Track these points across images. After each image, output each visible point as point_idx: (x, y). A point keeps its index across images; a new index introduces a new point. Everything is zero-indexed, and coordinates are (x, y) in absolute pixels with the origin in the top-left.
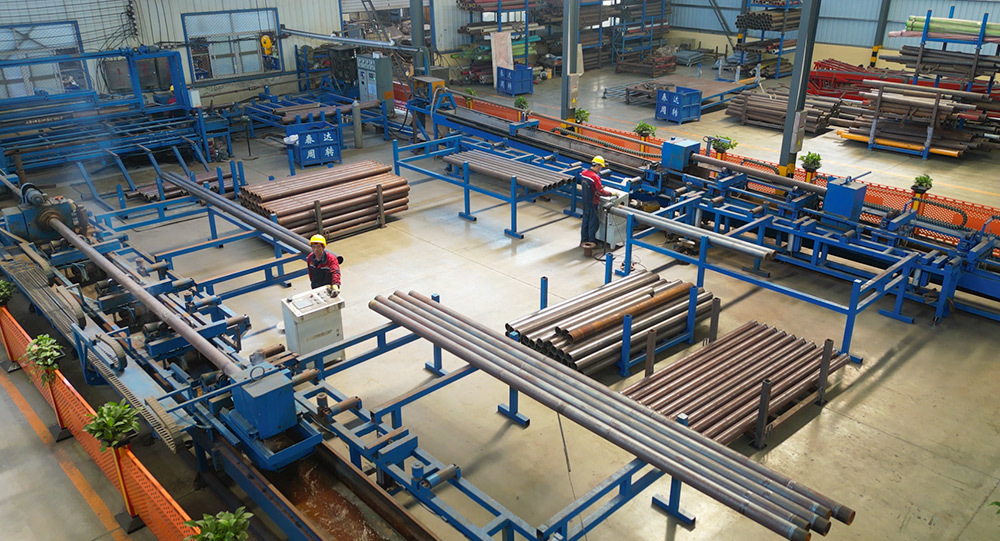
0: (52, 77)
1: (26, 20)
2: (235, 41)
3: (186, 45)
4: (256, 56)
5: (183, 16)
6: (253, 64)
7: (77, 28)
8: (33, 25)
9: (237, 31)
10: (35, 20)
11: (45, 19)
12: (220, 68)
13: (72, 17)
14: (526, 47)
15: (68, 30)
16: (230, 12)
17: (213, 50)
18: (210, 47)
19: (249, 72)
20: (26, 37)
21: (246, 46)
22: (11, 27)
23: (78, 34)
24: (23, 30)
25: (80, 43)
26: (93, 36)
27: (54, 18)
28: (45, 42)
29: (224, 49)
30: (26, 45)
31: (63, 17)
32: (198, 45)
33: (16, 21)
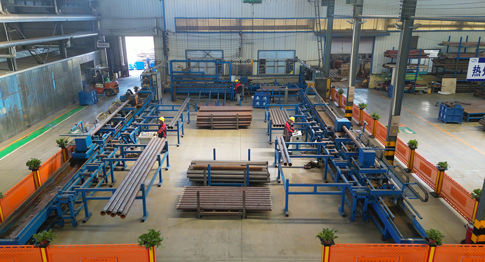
0: (213, 67)
1: (208, 49)
2: (276, 61)
3: (258, 61)
4: (283, 68)
5: (258, 51)
6: (282, 70)
7: (223, 53)
8: (211, 51)
9: (278, 58)
10: (211, 49)
11: (214, 49)
12: (269, 71)
13: (222, 49)
14: (416, 77)
15: (220, 53)
16: (277, 51)
17: (267, 64)
18: (266, 63)
19: (279, 73)
20: (208, 54)
21: (280, 64)
22: (204, 50)
23: (223, 55)
24: (207, 52)
25: (223, 57)
26: (227, 55)
27: (217, 49)
28: (213, 56)
29: (272, 64)
30: (208, 56)
31: (219, 49)
32: (262, 62)
33: (205, 49)
